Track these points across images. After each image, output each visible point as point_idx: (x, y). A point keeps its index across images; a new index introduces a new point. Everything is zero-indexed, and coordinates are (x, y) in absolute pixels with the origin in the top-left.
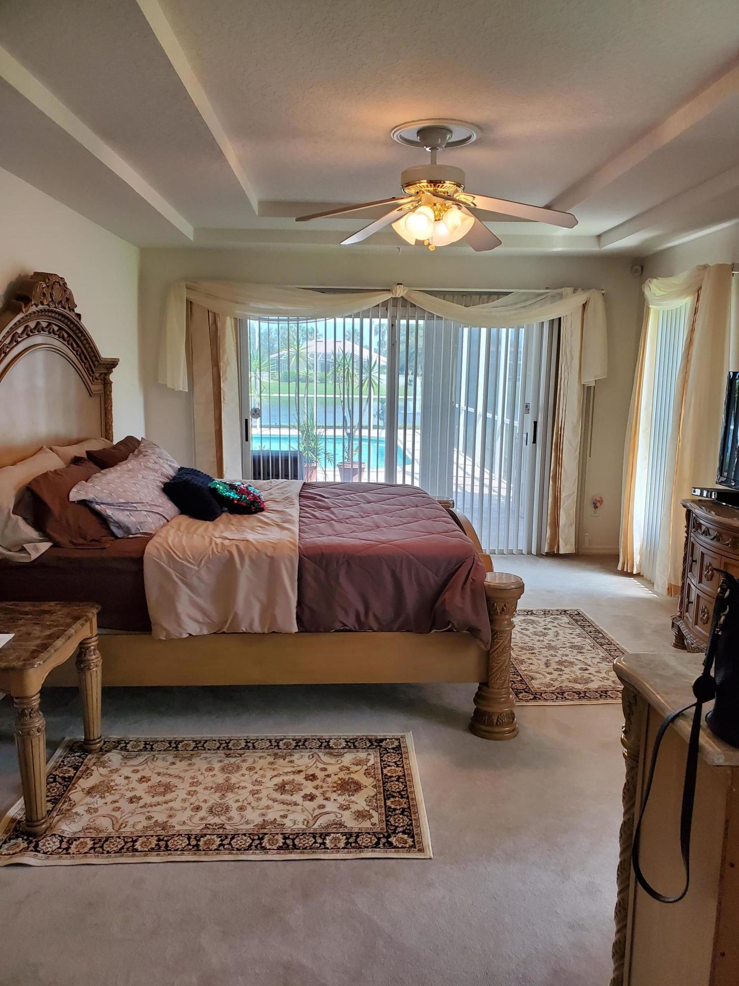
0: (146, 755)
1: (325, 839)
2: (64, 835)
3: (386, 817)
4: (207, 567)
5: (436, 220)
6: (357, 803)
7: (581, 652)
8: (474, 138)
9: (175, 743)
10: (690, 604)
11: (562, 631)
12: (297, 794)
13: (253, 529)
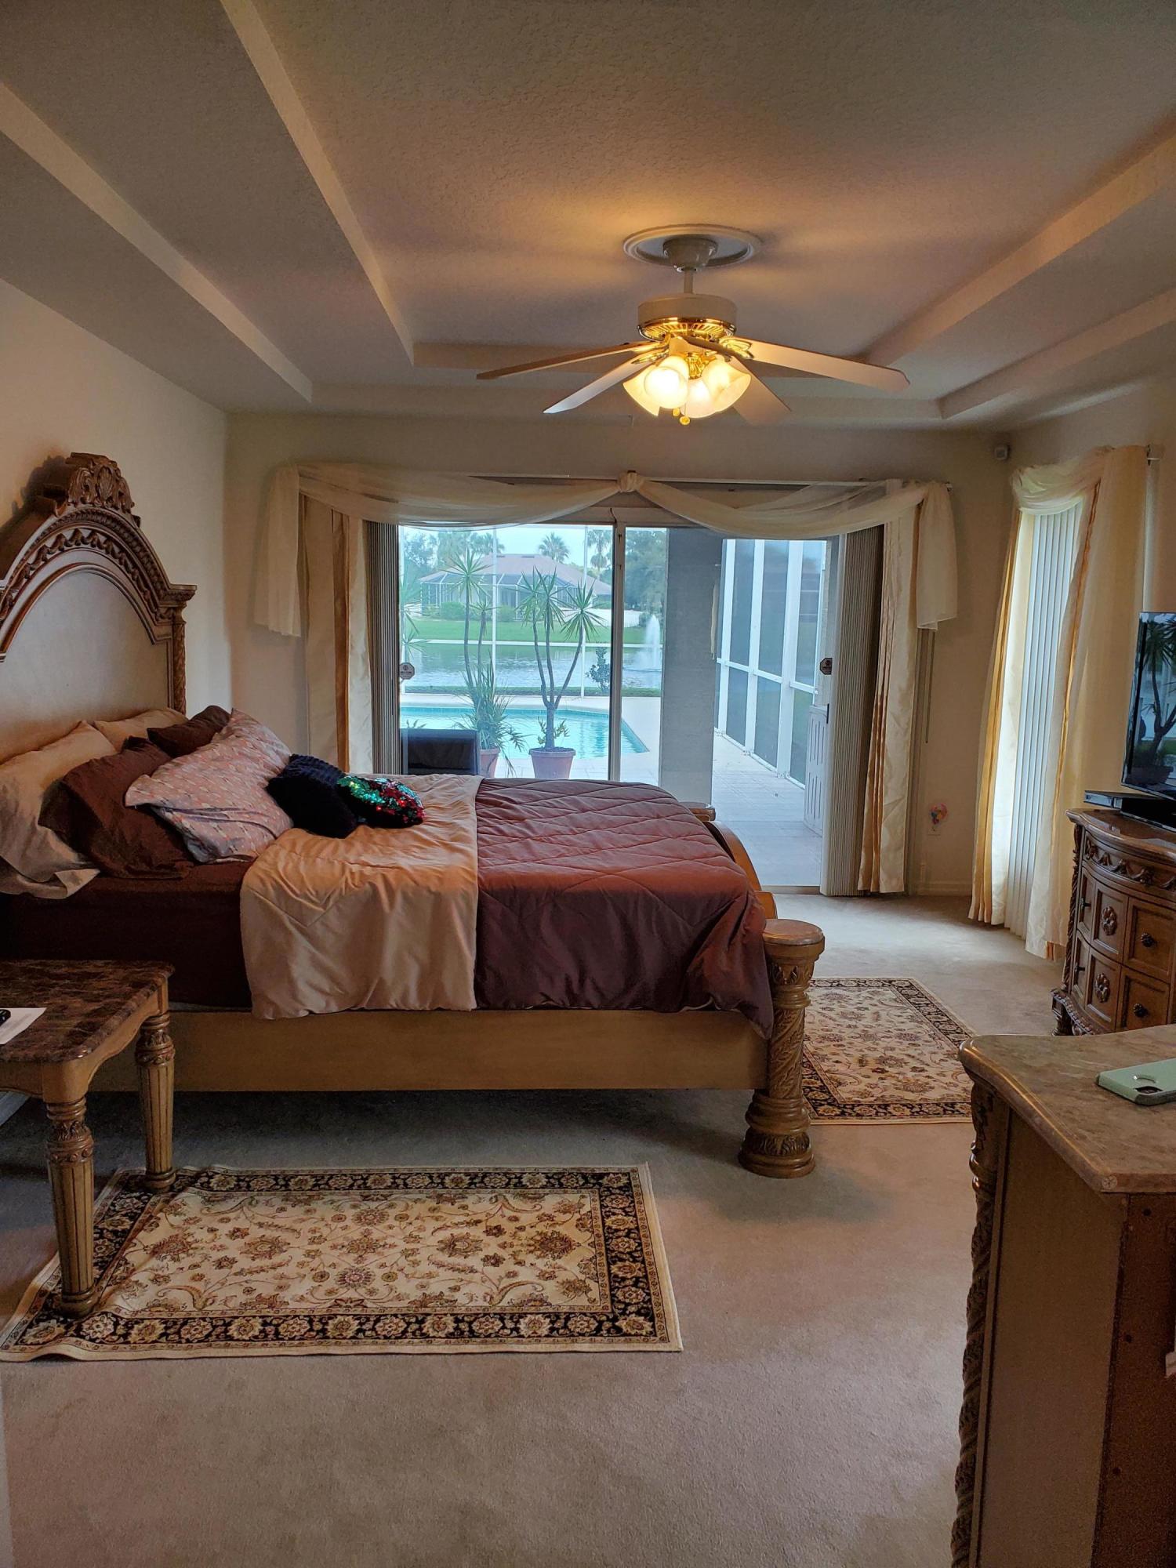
0: (240, 1197)
1: (518, 1322)
2: (120, 1315)
3: (611, 1290)
4: (339, 909)
5: (691, 378)
6: (565, 1270)
7: (914, 1045)
8: (751, 253)
9: (284, 1179)
10: (1081, 972)
11: (885, 1013)
12: (474, 1255)
13: (406, 850)
